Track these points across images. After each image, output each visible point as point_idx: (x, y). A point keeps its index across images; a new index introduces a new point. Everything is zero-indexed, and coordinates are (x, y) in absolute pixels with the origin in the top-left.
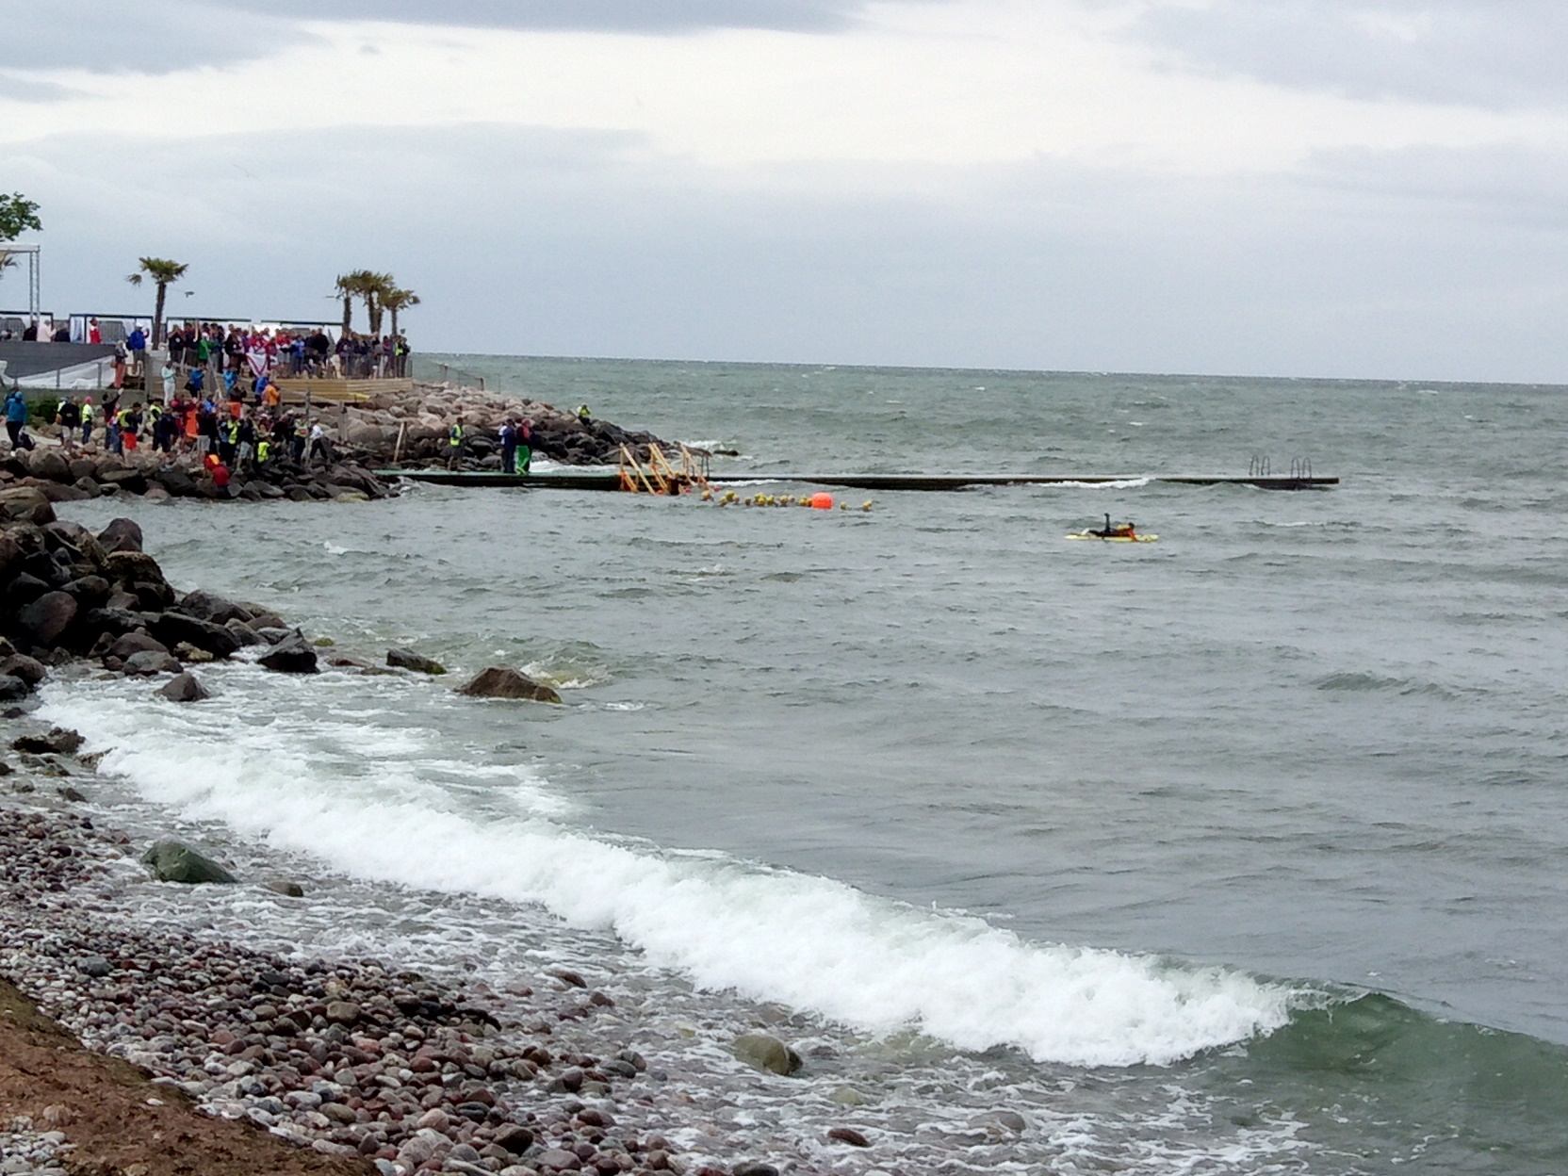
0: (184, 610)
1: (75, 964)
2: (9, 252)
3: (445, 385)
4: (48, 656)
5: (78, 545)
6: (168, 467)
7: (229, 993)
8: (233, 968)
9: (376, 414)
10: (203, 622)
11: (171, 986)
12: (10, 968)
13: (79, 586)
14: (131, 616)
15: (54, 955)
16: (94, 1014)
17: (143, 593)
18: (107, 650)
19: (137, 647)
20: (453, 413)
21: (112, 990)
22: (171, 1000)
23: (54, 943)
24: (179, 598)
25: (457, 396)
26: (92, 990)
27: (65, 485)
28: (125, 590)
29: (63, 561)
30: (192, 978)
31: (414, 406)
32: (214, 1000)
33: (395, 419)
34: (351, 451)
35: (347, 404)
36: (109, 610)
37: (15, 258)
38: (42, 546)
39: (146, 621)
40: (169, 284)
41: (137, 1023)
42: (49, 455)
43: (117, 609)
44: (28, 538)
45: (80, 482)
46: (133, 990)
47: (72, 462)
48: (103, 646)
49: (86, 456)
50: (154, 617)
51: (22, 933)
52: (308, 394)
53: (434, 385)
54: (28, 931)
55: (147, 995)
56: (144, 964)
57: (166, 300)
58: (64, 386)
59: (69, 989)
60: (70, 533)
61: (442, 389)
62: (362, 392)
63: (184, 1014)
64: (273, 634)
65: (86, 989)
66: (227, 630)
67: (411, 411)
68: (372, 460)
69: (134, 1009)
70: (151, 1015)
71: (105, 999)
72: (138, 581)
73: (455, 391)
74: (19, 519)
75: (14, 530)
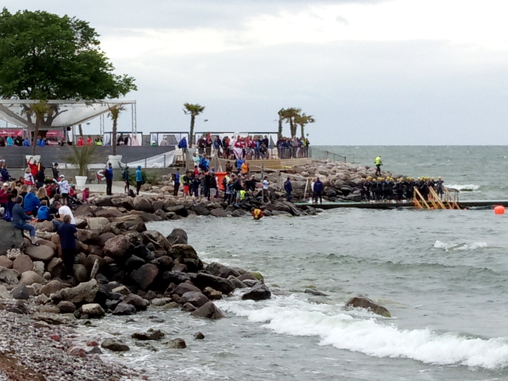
0: (207, 271)
2: (122, 103)
3: (327, 160)
4: (145, 294)
5: (158, 241)
6: (197, 203)
9: (295, 175)
10: (217, 277)
13: (159, 261)
14: (183, 275)
17: (189, 264)
18: (172, 292)
19: (187, 290)
20: (332, 174)
24: (205, 266)
25: (333, 166)
27: (150, 214)
28: (180, 263)
29: (151, 249)
31: (313, 171)
33: (304, 178)
34: (283, 194)
35: (281, 171)
36: (172, 272)
37: (125, 106)
38: (141, 242)
39: (191, 277)
40: (196, 117)
42: (142, 200)
43: (177, 271)
44: (135, 239)
45: (157, 212)
47: (153, 202)
48: (171, 290)
49: (159, 200)
50: (194, 275)
52: (263, 167)
53: (322, 161)
57: (195, 124)
58: (149, 166)
60: (154, 236)
61: (326, 163)
62: (287, 165)
64: (250, 283)
66: (228, 281)
67: (311, 174)
68: (293, 198)
72: (186, 258)
73: (332, 163)
74: (130, 230)
75: (128, 235)
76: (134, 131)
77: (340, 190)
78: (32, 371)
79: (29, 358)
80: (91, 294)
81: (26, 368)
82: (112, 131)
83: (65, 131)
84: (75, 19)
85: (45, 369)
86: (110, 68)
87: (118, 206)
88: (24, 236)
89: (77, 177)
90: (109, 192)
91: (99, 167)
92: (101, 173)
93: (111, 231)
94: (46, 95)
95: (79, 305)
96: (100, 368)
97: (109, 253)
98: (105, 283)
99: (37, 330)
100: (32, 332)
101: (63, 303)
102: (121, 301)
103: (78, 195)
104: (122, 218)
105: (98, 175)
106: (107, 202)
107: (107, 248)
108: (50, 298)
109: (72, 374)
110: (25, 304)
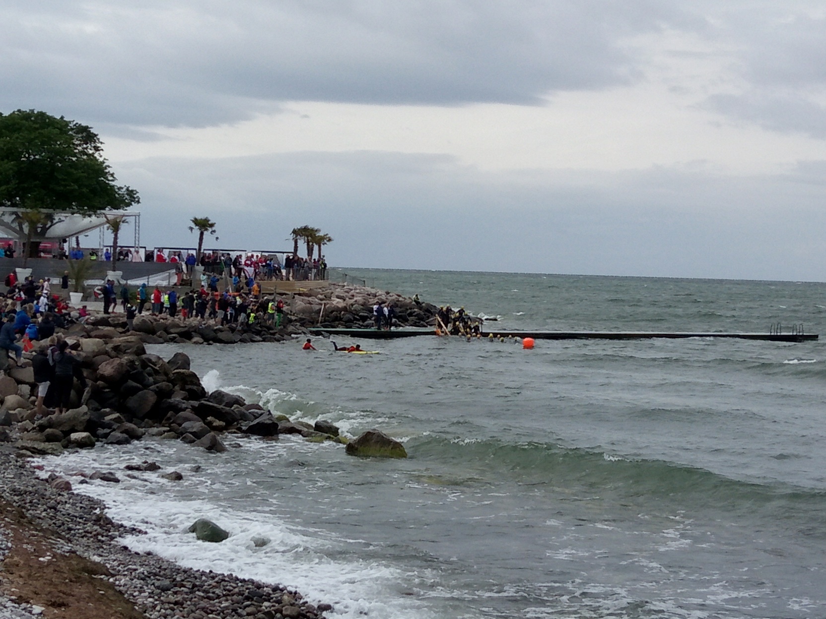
0: (211, 400)
1: (153, 584)
2: (124, 216)
3: (345, 284)
4: (141, 423)
5: (158, 366)
6: (203, 326)
7: (232, 601)
8: (235, 588)
9: (310, 299)
10: (221, 406)
11: (203, 597)
12: (121, 586)
13: (157, 387)
14: (184, 403)
15: (143, 579)
16: (163, 611)
17: (190, 391)
18: (171, 421)
19: (187, 419)
20: (350, 299)
21: (172, 598)
22: (203, 604)
23: (143, 573)
24: (208, 394)
25: (351, 290)
26: (162, 598)
27: (151, 336)
28: (181, 390)
29: (150, 375)
30: (214, 593)
31: (329, 294)
32: (224, 604)
33: (320, 302)
34: (297, 318)
35: (295, 294)
36: (172, 400)
37: (128, 219)
38: (139, 367)
39: (191, 406)
40: (205, 233)
41: (185, 615)
42: (143, 320)
43: (178, 399)
44: (132, 362)
45: (158, 333)
46: (183, 598)
47: (155, 323)
48: (169, 419)
49: (161, 320)
50: (196, 403)
51: (126, 568)
52: (275, 289)
53: (340, 284)
54: (130, 566)
55: (190, 601)
56: (189, 585)
57: (204, 241)
59: (150, 597)
60: (154, 360)
61: (344, 286)
62: (302, 288)
63: (209, 612)
64: (257, 413)
65: (159, 597)
66: (233, 411)
67: (328, 297)
68: (307, 323)
69: (184, 608)
70: (193, 612)
71: (169, 603)
72: (188, 385)
73: (351, 288)
74: (128, 353)
75: (125, 359)
76: (137, 246)
77: (358, 315)
78: (11, 506)
79: (8, 490)
80: (81, 422)
81: (4, 502)
82: (112, 244)
83: (60, 243)
84: (75, 123)
85: (25, 503)
86: (110, 178)
87: (115, 326)
88: (9, 357)
89: (71, 294)
90: (106, 311)
91: (97, 283)
92: (98, 290)
93: (106, 353)
94: (40, 202)
95: (67, 433)
96: (87, 503)
97: (103, 377)
98: (97, 410)
99: (19, 459)
100: (13, 462)
101: (49, 430)
102: (114, 430)
103: (72, 314)
104: (119, 340)
105: (95, 292)
106: (104, 322)
107: (101, 373)
108: (35, 426)
109: (55, 509)
110: (7, 431)
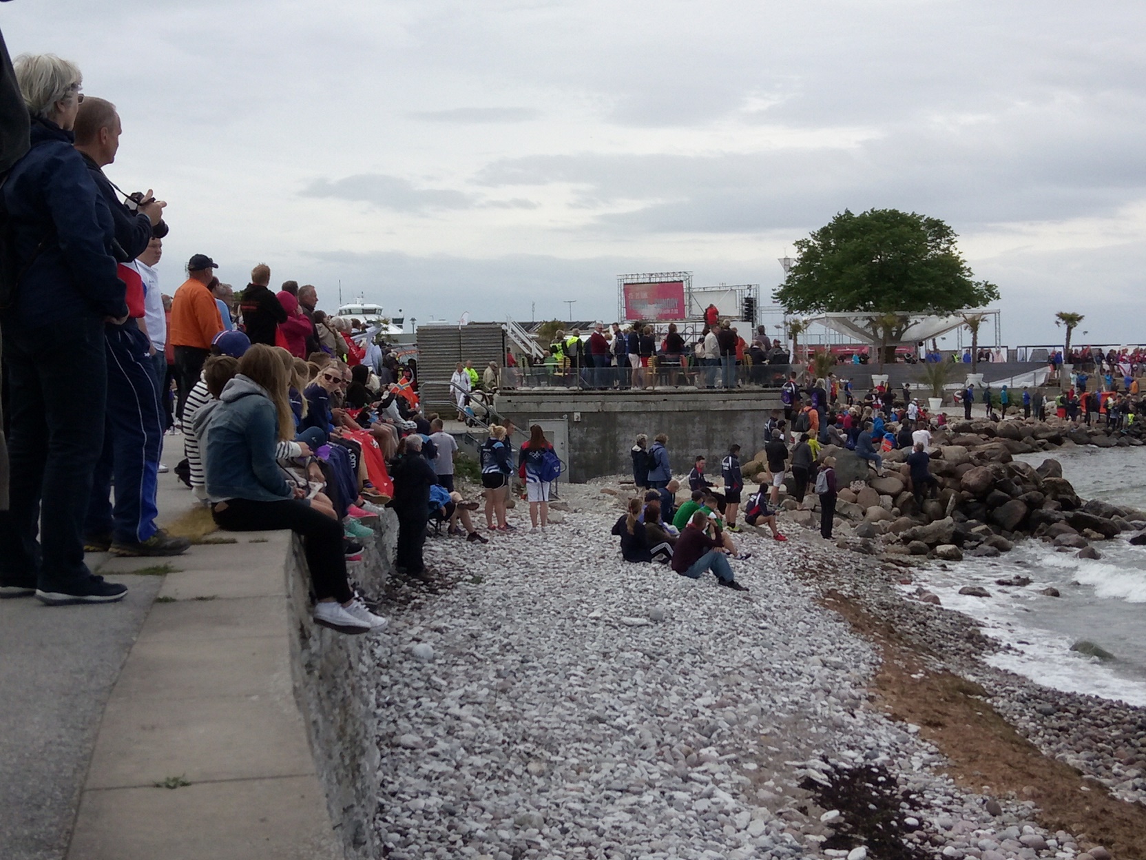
0: (1087, 510)
1: (1034, 707)
2: (983, 314)
4: (1011, 536)
5: (1026, 474)
6: (1075, 430)
7: (1123, 729)
8: (1126, 716)
10: (1098, 517)
11: (1090, 724)
12: (999, 708)
13: (1027, 497)
14: (1057, 514)
15: (1023, 702)
16: (1047, 737)
17: (1063, 501)
18: (1044, 533)
19: (1061, 531)
21: (1056, 724)
22: (1091, 731)
23: (1022, 695)
24: (1084, 504)
26: (1045, 723)
27: (1017, 442)
28: (1052, 499)
29: (1018, 483)
30: (1102, 720)
32: (1115, 733)
36: (1044, 510)
37: (988, 317)
38: (1006, 475)
39: (1066, 517)
40: (1073, 328)
41: (1072, 743)
42: (1008, 425)
43: (1051, 509)
44: (998, 470)
45: (1025, 439)
46: (1068, 724)
47: (1020, 428)
48: (1041, 531)
49: (1028, 425)
50: (1070, 514)
51: (1004, 689)
54: (1008, 688)
55: (1076, 727)
56: (1074, 710)
57: (1072, 336)
58: (1015, 386)
59: (1032, 721)
60: (1021, 468)
63: (1098, 740)
64: (1139, 524)
65: (1042, 722)
66: (1112, 522)
69: (1069, 735)
70: (1080, 739)
71: (1053, 728)
72: (1061, 494)
74: (992, 460)
75: (990, 467)
76: (998, 345)
78: (880, 620)
79: (875, 604)
80: (946, 534)
81: (872, 616)
82: (971, 345)
83: (916, 347)
84: (925, 218)
85: (894, 618)
86: (967, 274)
87: (978, 432)
88: (869, 467)
89: (930, 399)
90: (968, 416)
91: (956, 387)
92: (958, 394)
93: (970, 461)
94: (894, 305)
95: (932, 546)
96: (958, 619)
97: (967, 487)
98: (963, 521)
99: (885, 572)
100: (879, 575)
101: (914, 543)
102: (982, 543)
103: (932, 420)
104: (983, 447)
105: (955, 397)
106: (966, 428)
107: (965, 482)
108: (899, 538)
109: (925, 625)
110: (872, 544)
